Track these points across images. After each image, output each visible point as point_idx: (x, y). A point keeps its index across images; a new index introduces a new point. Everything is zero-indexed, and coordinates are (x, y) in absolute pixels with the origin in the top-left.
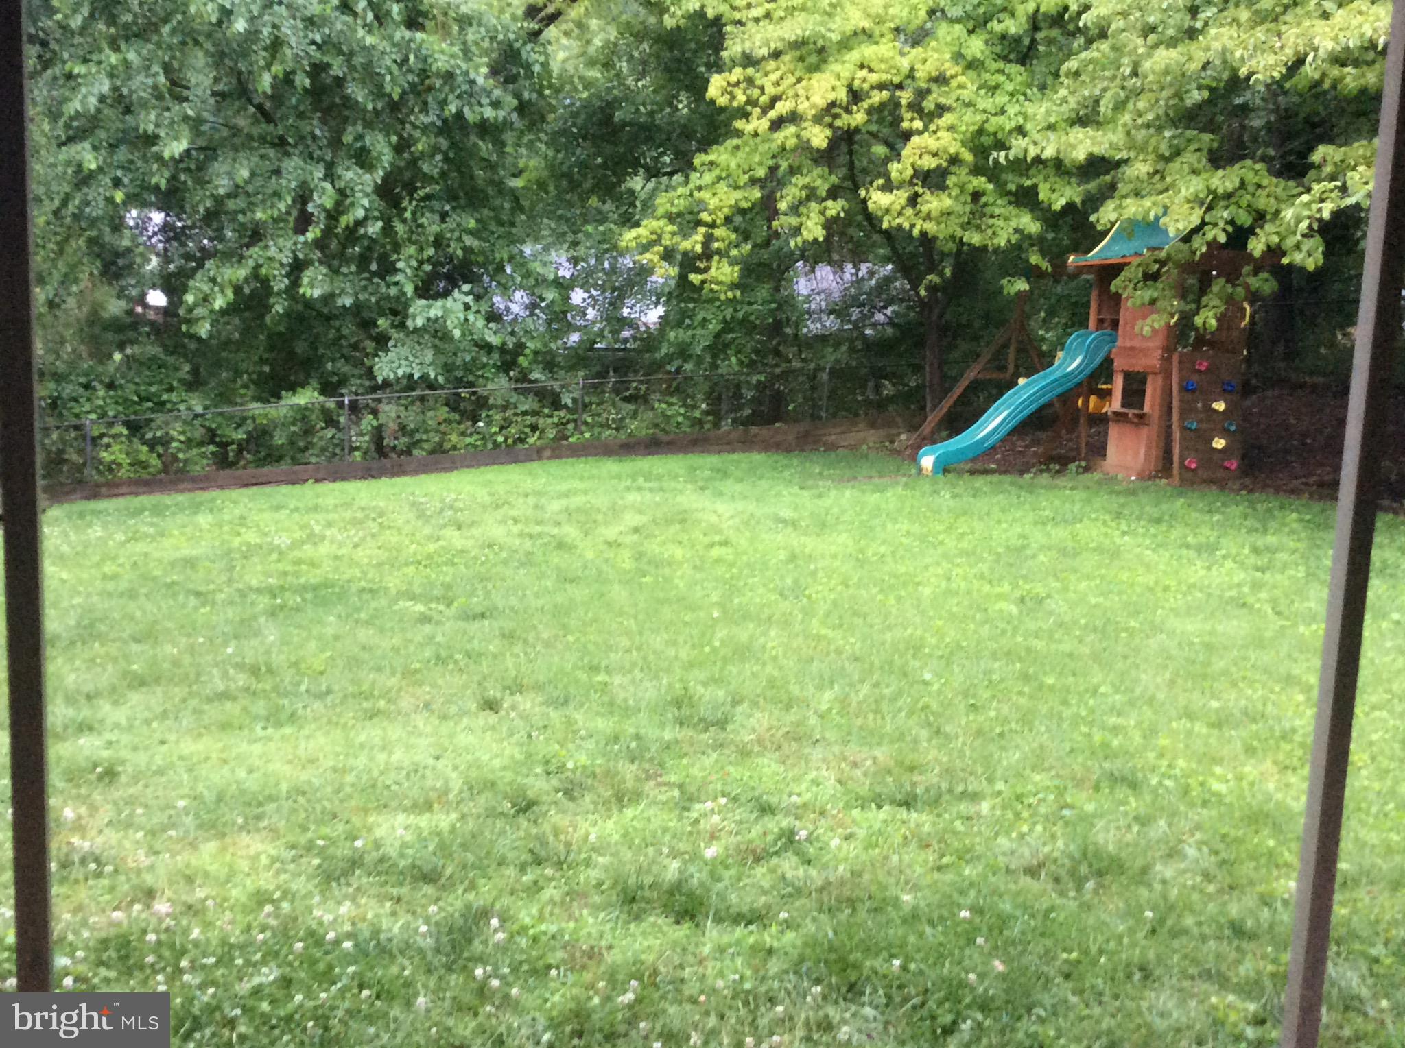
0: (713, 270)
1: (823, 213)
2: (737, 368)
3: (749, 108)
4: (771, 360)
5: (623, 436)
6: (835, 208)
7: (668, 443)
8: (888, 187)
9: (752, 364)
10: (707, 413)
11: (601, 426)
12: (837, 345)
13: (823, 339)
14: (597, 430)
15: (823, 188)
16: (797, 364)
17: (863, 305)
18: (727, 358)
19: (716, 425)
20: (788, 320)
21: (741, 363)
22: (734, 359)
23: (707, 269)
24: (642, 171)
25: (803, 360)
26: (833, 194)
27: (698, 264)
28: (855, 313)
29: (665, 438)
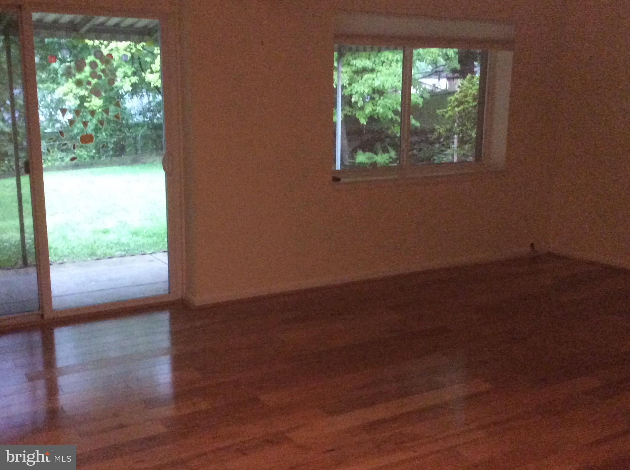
0: (93, 102)
1: (130, 81)
2: (105, 137)
3: (100, 45)
4: (118, 133)
5: (64, 164)
6: (135, 79)
7: (81, 165)
8: (152, 72)
9: (111, 135)
10: (95, 153)
11: (55, 160)
12: (143, 127)
13: (137, 125)
14: (53, 162)
15: (130, 73)
16: (128, 134)
17: (152, 111)
18: (101, 133)
19: (100, 158)
20: (123, 118)
21: (106, 135)
22: (104, 134)
23: (90, 101)
24: (58, 60)
25: (131, 133)
26: (134, 74)
27: (87, 99)
28: (149, 115)
29: (80, 163)
